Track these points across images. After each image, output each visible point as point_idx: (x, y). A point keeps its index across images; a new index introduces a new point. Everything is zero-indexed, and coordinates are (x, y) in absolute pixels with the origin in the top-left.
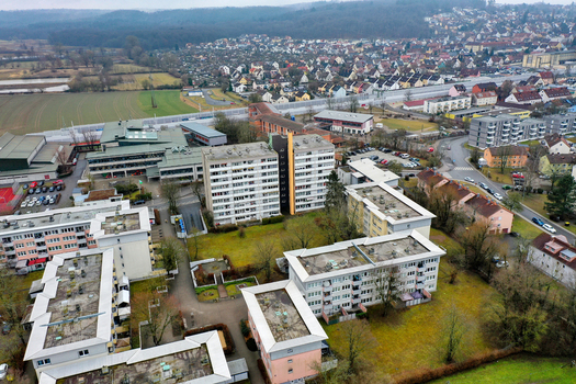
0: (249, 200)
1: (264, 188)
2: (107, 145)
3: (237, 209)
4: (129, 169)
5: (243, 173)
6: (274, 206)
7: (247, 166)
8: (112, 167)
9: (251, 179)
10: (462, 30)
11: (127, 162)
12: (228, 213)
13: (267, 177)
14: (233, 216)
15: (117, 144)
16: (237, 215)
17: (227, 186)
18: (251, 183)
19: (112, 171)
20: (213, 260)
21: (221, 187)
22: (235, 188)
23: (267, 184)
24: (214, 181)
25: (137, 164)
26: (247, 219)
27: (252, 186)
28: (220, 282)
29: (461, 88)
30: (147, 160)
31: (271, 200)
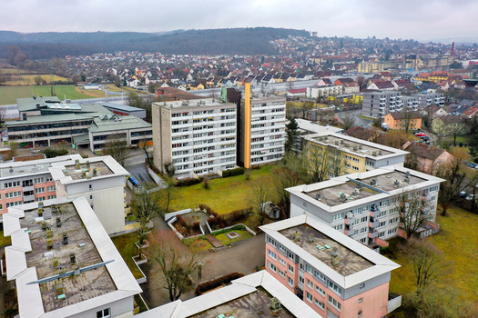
0: (207, 152)
1: (223, 140)
2: (28, 113)
3: (196, 162)
4: (53, 138)
5: (204, 123)
6: (230, 159)
7: (207, 115)
8: (34, 135)
9: (211, 130)
10: (299, 50)
11: (52, 130)
12: (186, 166)
13: (225, 128)
14: (191, 169)
15: (39, 112)
16: (196, 169)
17: (187, 136)
18: (211, 134)
19: (33, 140)
20: (189, 210)
21: (181, 138)
22: (195, 139)
23: (225, 135)
24: (175, 131)
25: (62, 133)
26: (204, 173)
27: (211, 137)
28: (207, 232)
29: (328, 81)
30: (73, 128)
31: (228, 153)
